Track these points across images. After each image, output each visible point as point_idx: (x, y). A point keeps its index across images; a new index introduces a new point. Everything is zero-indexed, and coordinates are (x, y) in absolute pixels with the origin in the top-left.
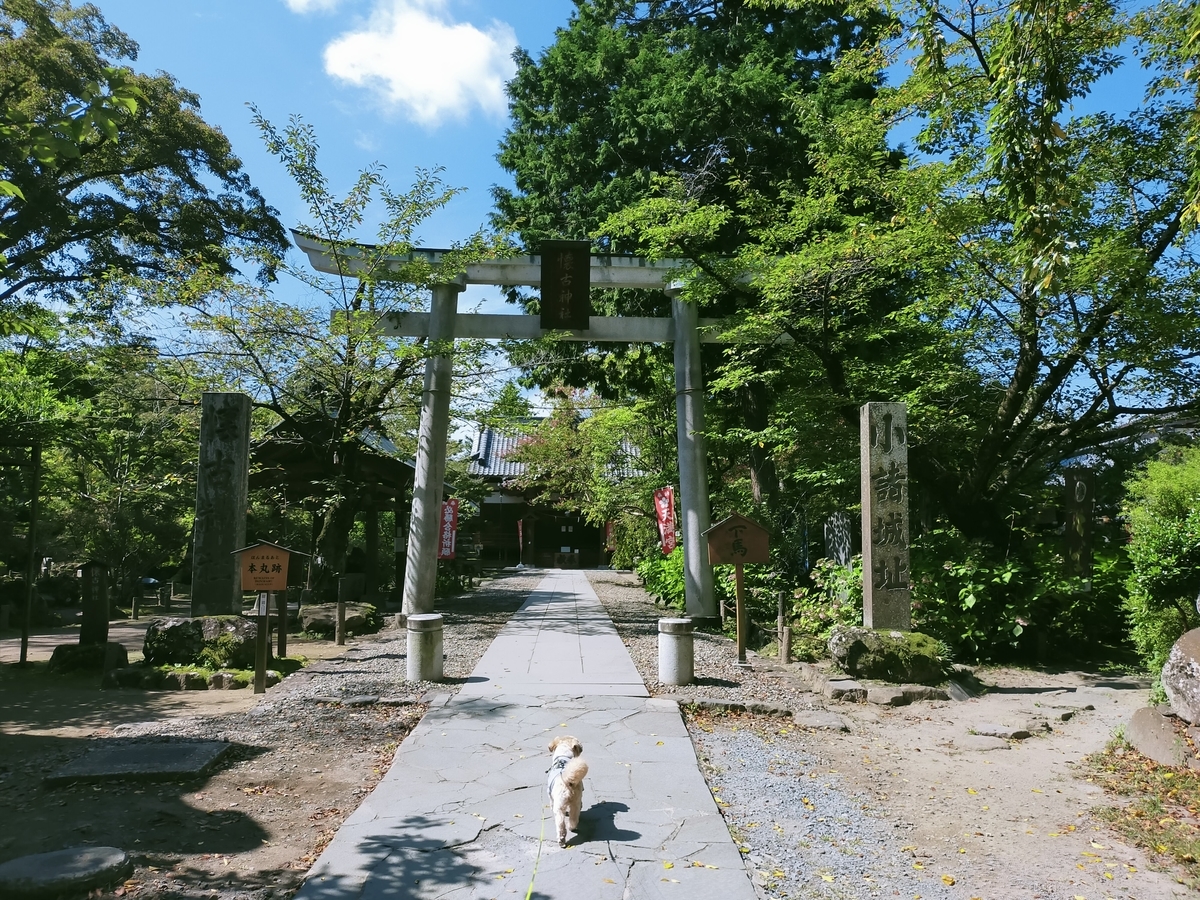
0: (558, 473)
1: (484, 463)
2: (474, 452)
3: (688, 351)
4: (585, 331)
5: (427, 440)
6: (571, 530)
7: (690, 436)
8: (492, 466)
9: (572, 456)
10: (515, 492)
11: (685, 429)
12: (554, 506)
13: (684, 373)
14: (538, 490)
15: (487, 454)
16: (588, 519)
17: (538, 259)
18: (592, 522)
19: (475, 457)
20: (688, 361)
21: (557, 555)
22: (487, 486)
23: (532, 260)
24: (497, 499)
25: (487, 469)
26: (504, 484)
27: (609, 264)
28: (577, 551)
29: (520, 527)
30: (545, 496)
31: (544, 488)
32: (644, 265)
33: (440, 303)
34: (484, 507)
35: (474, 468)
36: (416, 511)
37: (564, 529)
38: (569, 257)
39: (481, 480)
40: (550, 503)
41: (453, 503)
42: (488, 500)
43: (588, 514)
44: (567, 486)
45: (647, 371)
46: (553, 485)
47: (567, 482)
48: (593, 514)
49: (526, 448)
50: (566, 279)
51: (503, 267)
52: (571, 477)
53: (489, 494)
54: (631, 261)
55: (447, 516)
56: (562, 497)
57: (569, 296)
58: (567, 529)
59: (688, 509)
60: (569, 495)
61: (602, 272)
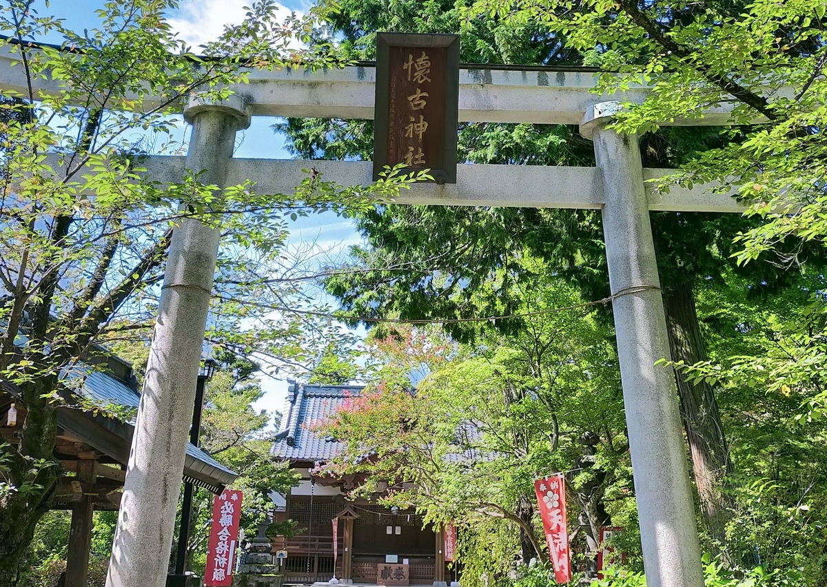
0: (387, 454)
1: (292, 443)
2: (283, 429)
3: (631, 220)
4: (449, 186)
5: (160, 378)
6: (398, 531)
7: (647, 372)
8: (303, 445)
9: (406, 429)
10: (327, 480)
11: (636, 361)
12: (381, 501)
13: (628, 258)
14: (359, 478)
15: (297, 432)
16: (426, 520)
17: (371, 72)
18: (431, 524)
19: (283, 436)
20: (632, 237)
21: (381, 566)
22: (293, 473)
23: (361, 75)
24: (306, 489)
25: (297, 450)
26: (317, 468)
27: (488, 80)
28: (406, 561)
29: (335, 528)
30: (369, 486)
31: (366, 474)
32: (547, 84)
33: (203, 140)
34: (291, 499)
35: (282, 450)
36: (125, 519)
37: (389, 531)
38: (423, 60)
39: (287, 464)
40: (375, 496)
41: (234, 497)
42: (295, 491)
43: (425, 513)
44: (398, 472)
45: (513, 305)
46: (379, 471)
47: (398, 466)
48: (432, 513)
49: (345, 418)
50: (417, 99)
51: (313, 85)
52: (404, 460)
53: (295, 483)
54: (524, 77)
55: (224, 516)
56: (391, 487)
57: (423, 126)
58: (394, 530)
59: (654, 520)
60: (400, 485)
61: (476, 93)
